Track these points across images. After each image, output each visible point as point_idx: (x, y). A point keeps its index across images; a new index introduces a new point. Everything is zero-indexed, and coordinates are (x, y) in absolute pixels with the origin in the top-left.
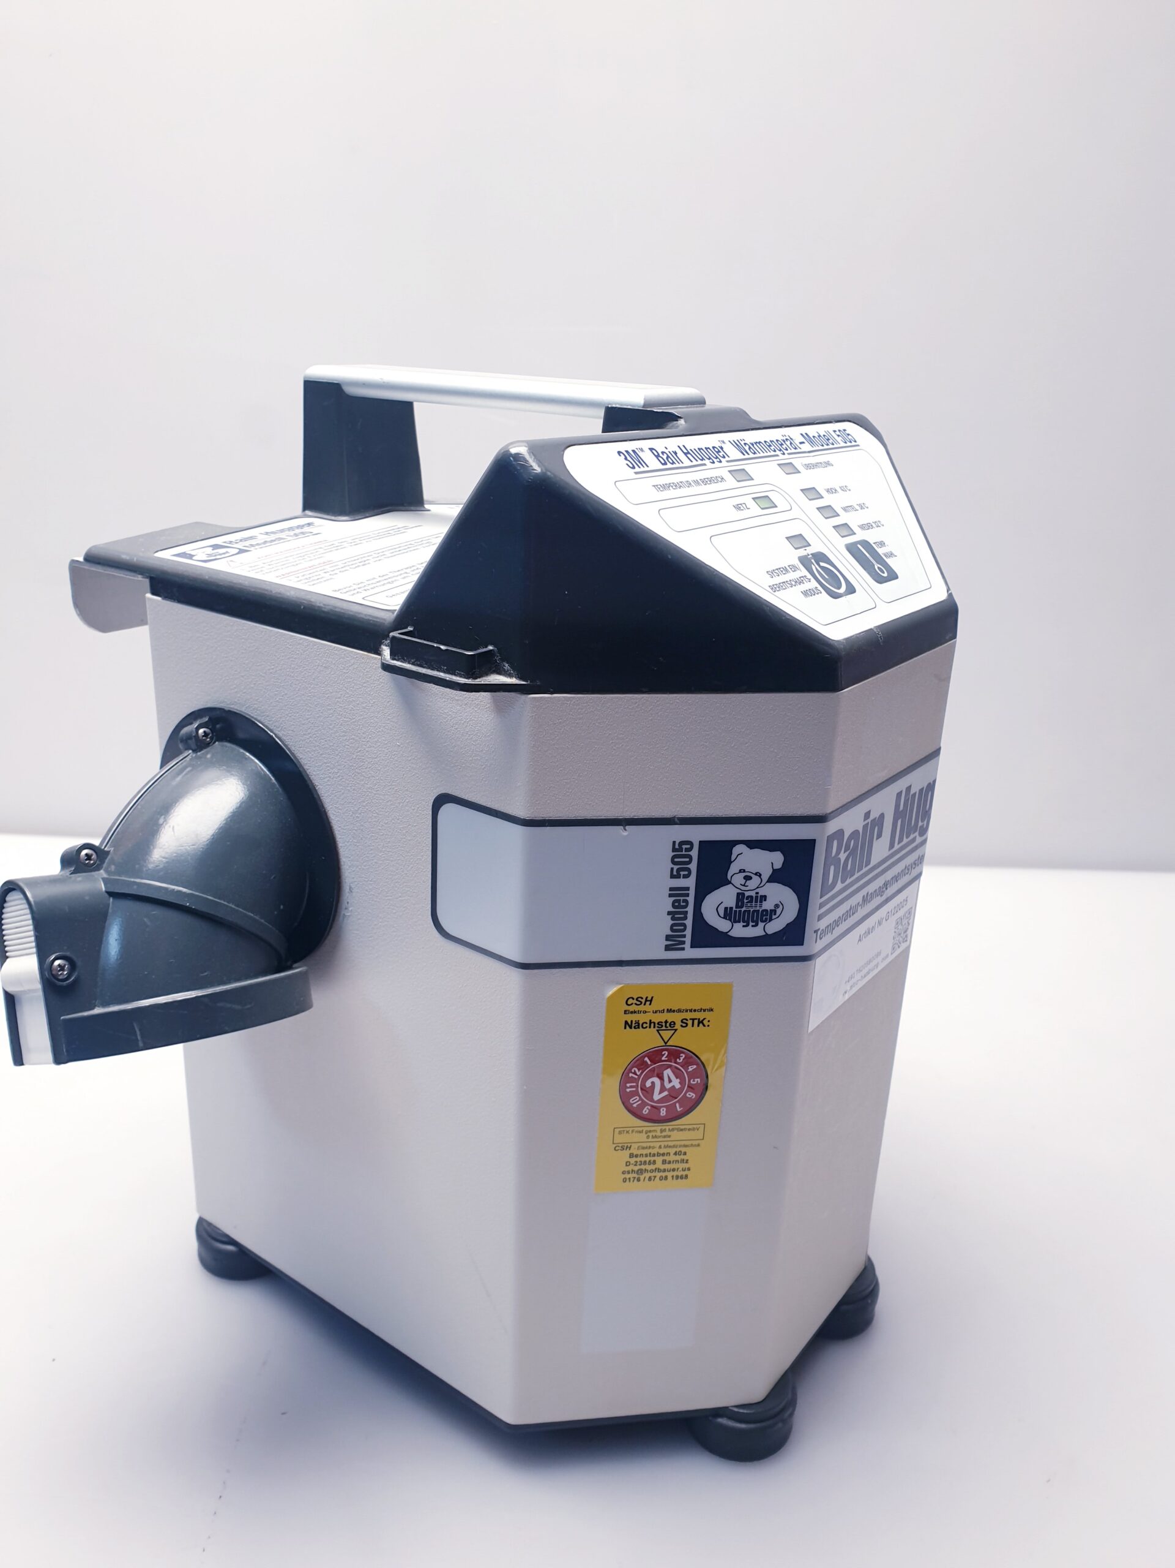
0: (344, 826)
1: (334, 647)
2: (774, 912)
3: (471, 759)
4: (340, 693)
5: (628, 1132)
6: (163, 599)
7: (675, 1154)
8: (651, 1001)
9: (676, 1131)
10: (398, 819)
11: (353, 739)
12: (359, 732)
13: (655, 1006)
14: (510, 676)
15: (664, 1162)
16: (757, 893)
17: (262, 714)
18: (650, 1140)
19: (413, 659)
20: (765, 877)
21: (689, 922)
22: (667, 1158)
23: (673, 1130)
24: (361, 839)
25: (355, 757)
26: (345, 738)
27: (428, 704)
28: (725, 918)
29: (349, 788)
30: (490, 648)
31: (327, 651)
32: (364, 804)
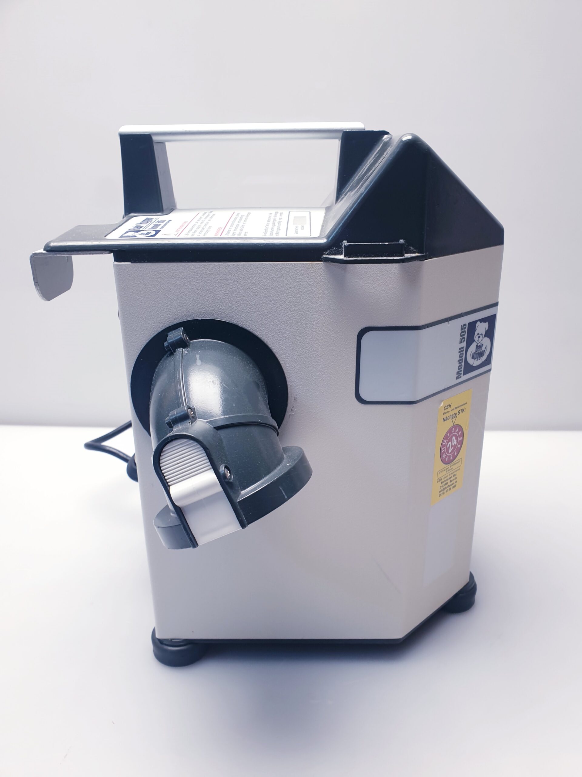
0: (292, 365)
1: (287, 264)
2: (485, 350)
3: (385, 303)
4: (290, 290)
5: (441, 472)
6: (132, 263)
7: (453, 476)
8: (451, 405)
9: (454, 465)
10: (332, 350)
11: (300, 314)
12: (304, 308)
13: (452, 407)
14: (414, 253)
15: (451, 481)
16: (481, 344)
17: (225, 317)
18: (448, 472)
19: (364, 254)
20: (483, 335)
21: (463, 364)
22: (451, 479)
23: (453, 465)
24: (304, 369)
25: (300, 324)
26: (293, 314)
27: (356, 281)
28: (472, 358)
29: (296, 343)
30: (402, 241)
31: (281, 268)
32: (307, 348)
